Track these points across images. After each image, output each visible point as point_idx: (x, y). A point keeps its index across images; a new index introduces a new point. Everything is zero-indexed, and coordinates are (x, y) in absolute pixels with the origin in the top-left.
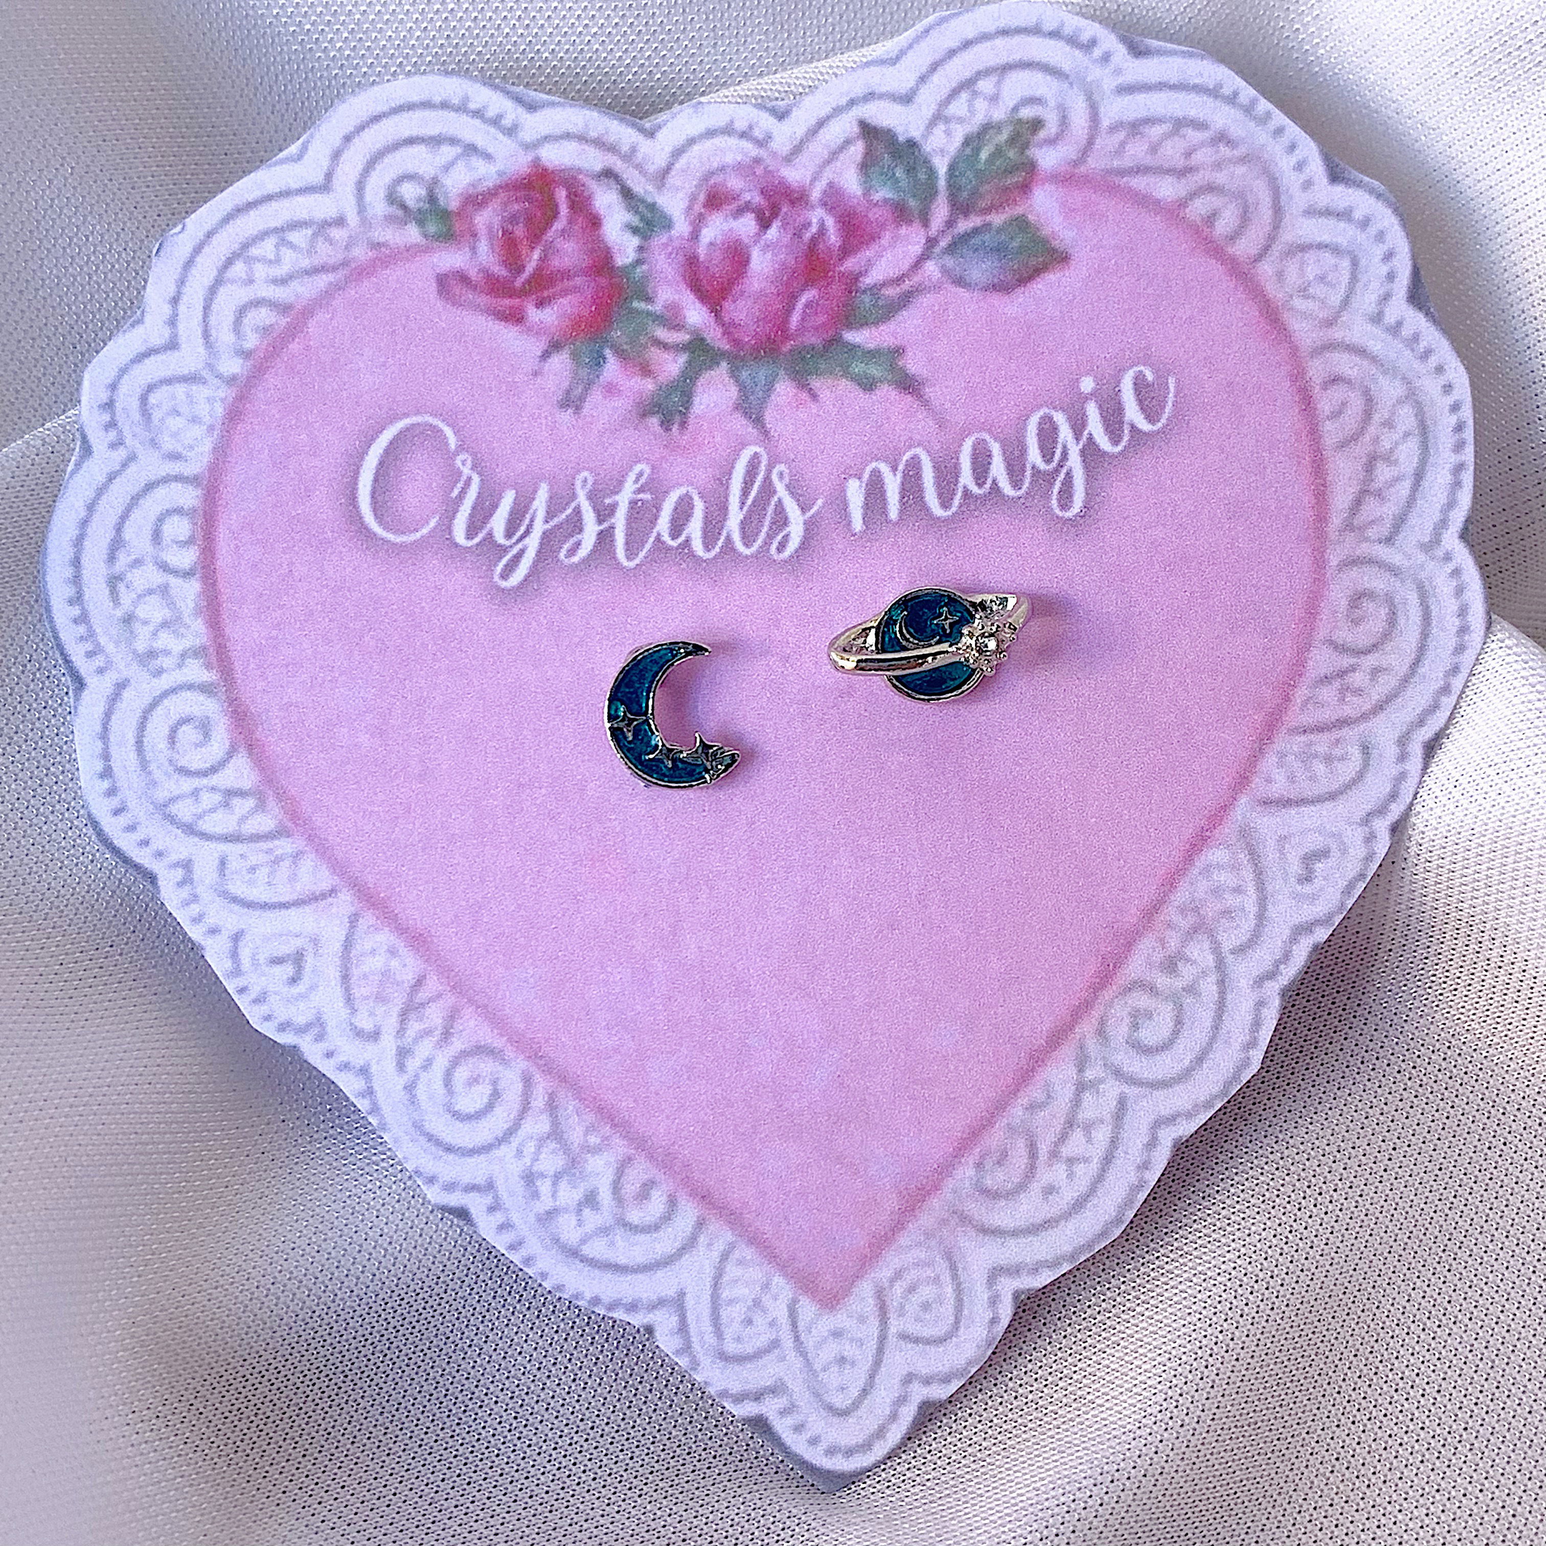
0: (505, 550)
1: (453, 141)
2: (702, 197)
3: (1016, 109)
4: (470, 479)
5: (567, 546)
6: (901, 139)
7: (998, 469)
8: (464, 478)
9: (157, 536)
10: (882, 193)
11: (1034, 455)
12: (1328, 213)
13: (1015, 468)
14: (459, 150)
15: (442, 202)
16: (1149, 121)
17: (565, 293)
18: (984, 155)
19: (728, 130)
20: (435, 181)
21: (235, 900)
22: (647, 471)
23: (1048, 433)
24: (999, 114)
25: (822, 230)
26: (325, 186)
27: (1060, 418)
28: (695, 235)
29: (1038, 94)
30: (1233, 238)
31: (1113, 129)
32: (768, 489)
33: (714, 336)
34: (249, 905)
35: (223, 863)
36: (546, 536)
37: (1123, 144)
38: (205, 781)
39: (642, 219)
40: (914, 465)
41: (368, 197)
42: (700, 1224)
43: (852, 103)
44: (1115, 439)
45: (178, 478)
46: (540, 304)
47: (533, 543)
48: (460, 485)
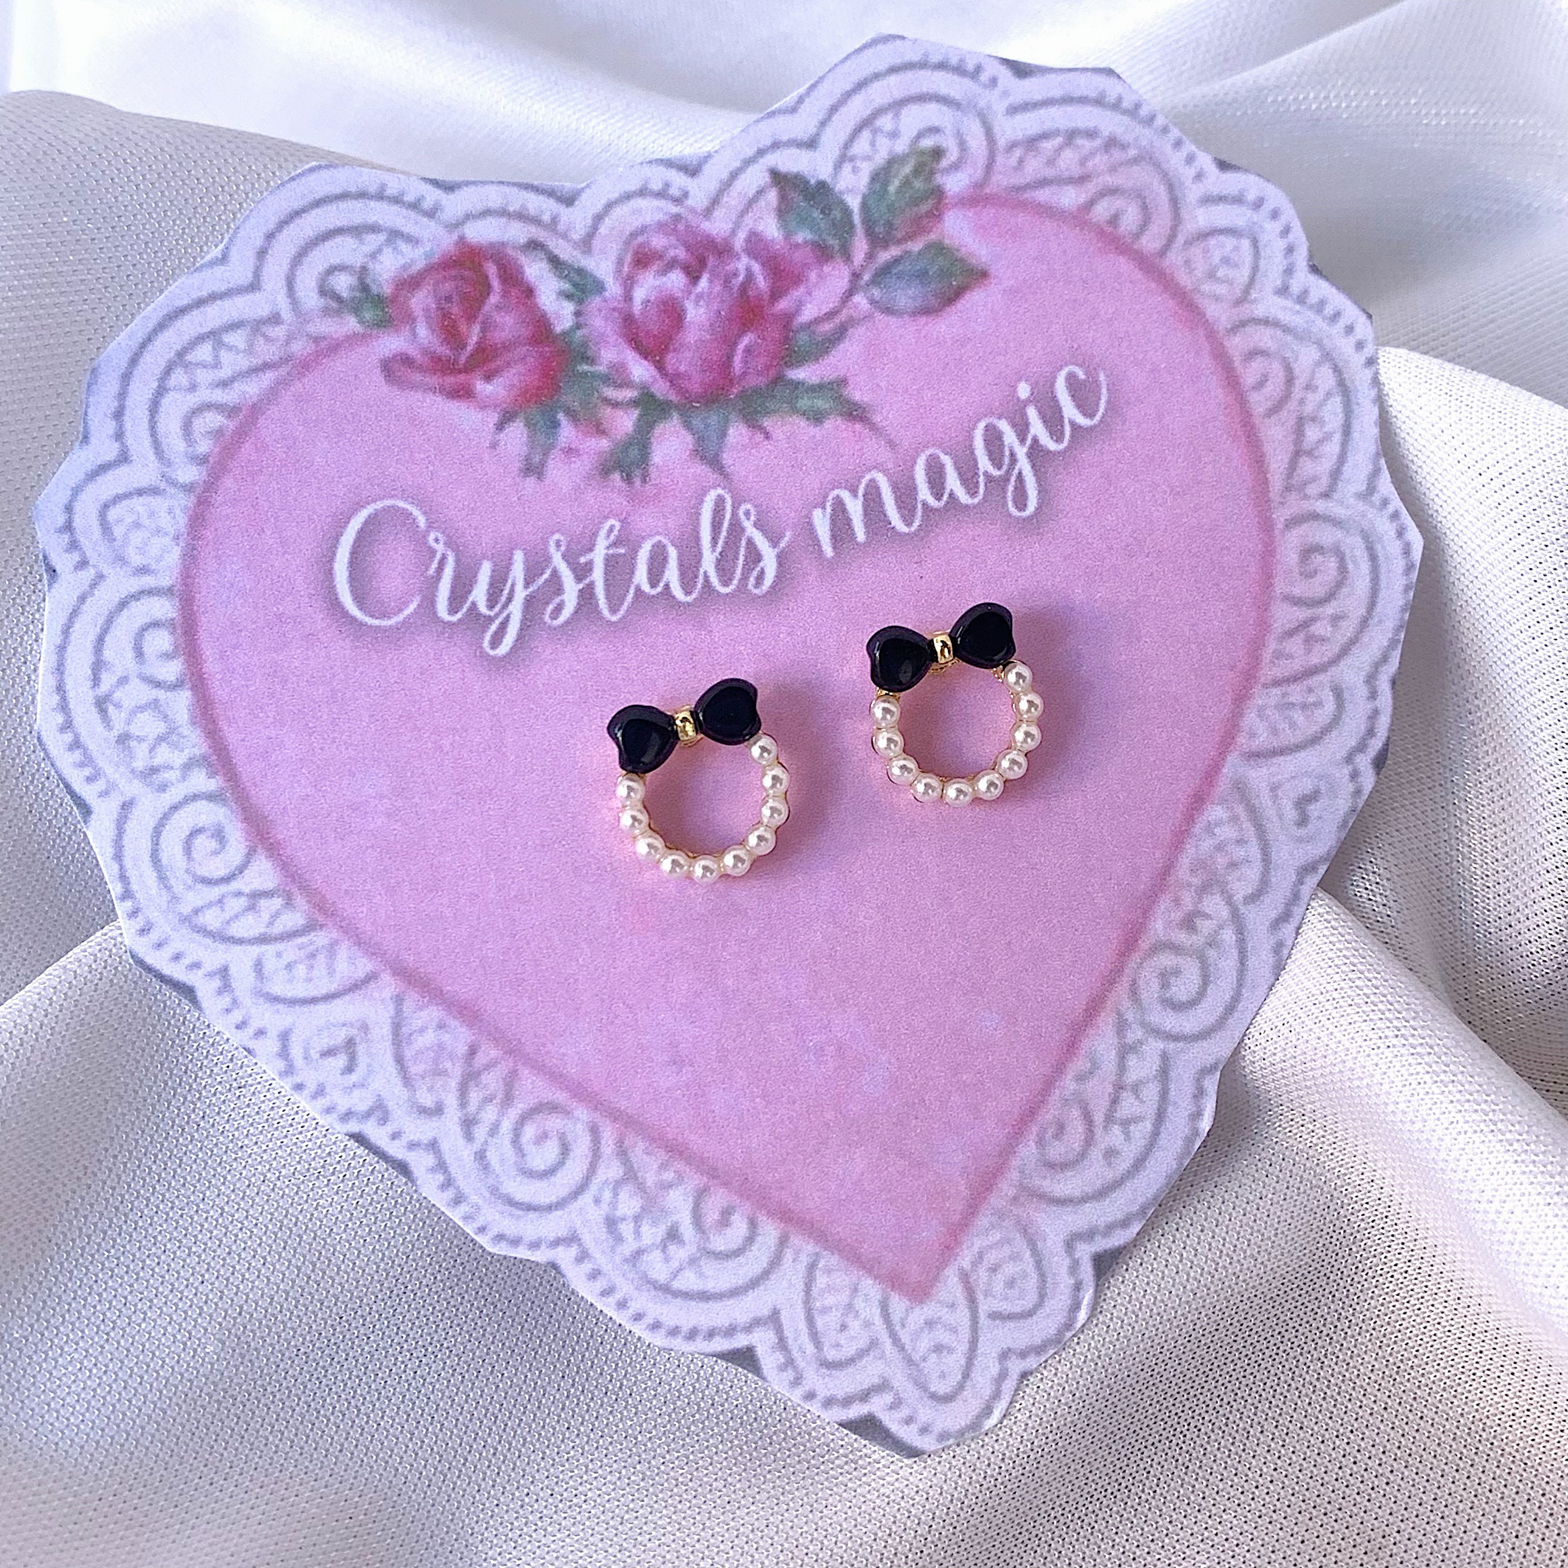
0: (490, 620)
1: (374, 229)
2: (628, 258)
5: (551, 607)
6: (813, 182)
7: (953, 482)
8: (438, 556)
9: (139, 653)
10: (803, 235)
11: (984, 464)
13: (969, 479)
14: (382, 237)
15: (375, 289)
16: (1045, 136)
20: (364, 269)
21: (276, 999)
22: (618, 525)
23: (994, 439)
24: (901, 146)
25: (750, 276)
26: (254, 286)
27: (1004, 426)
30: (1137, 236)
32: (736, 529)
33: (661, 389)
36: (529, 602)
37: (1021, 161)
39: (575, 285)
43: (761, 153)
46: (488, 378)
47: (516, 610)
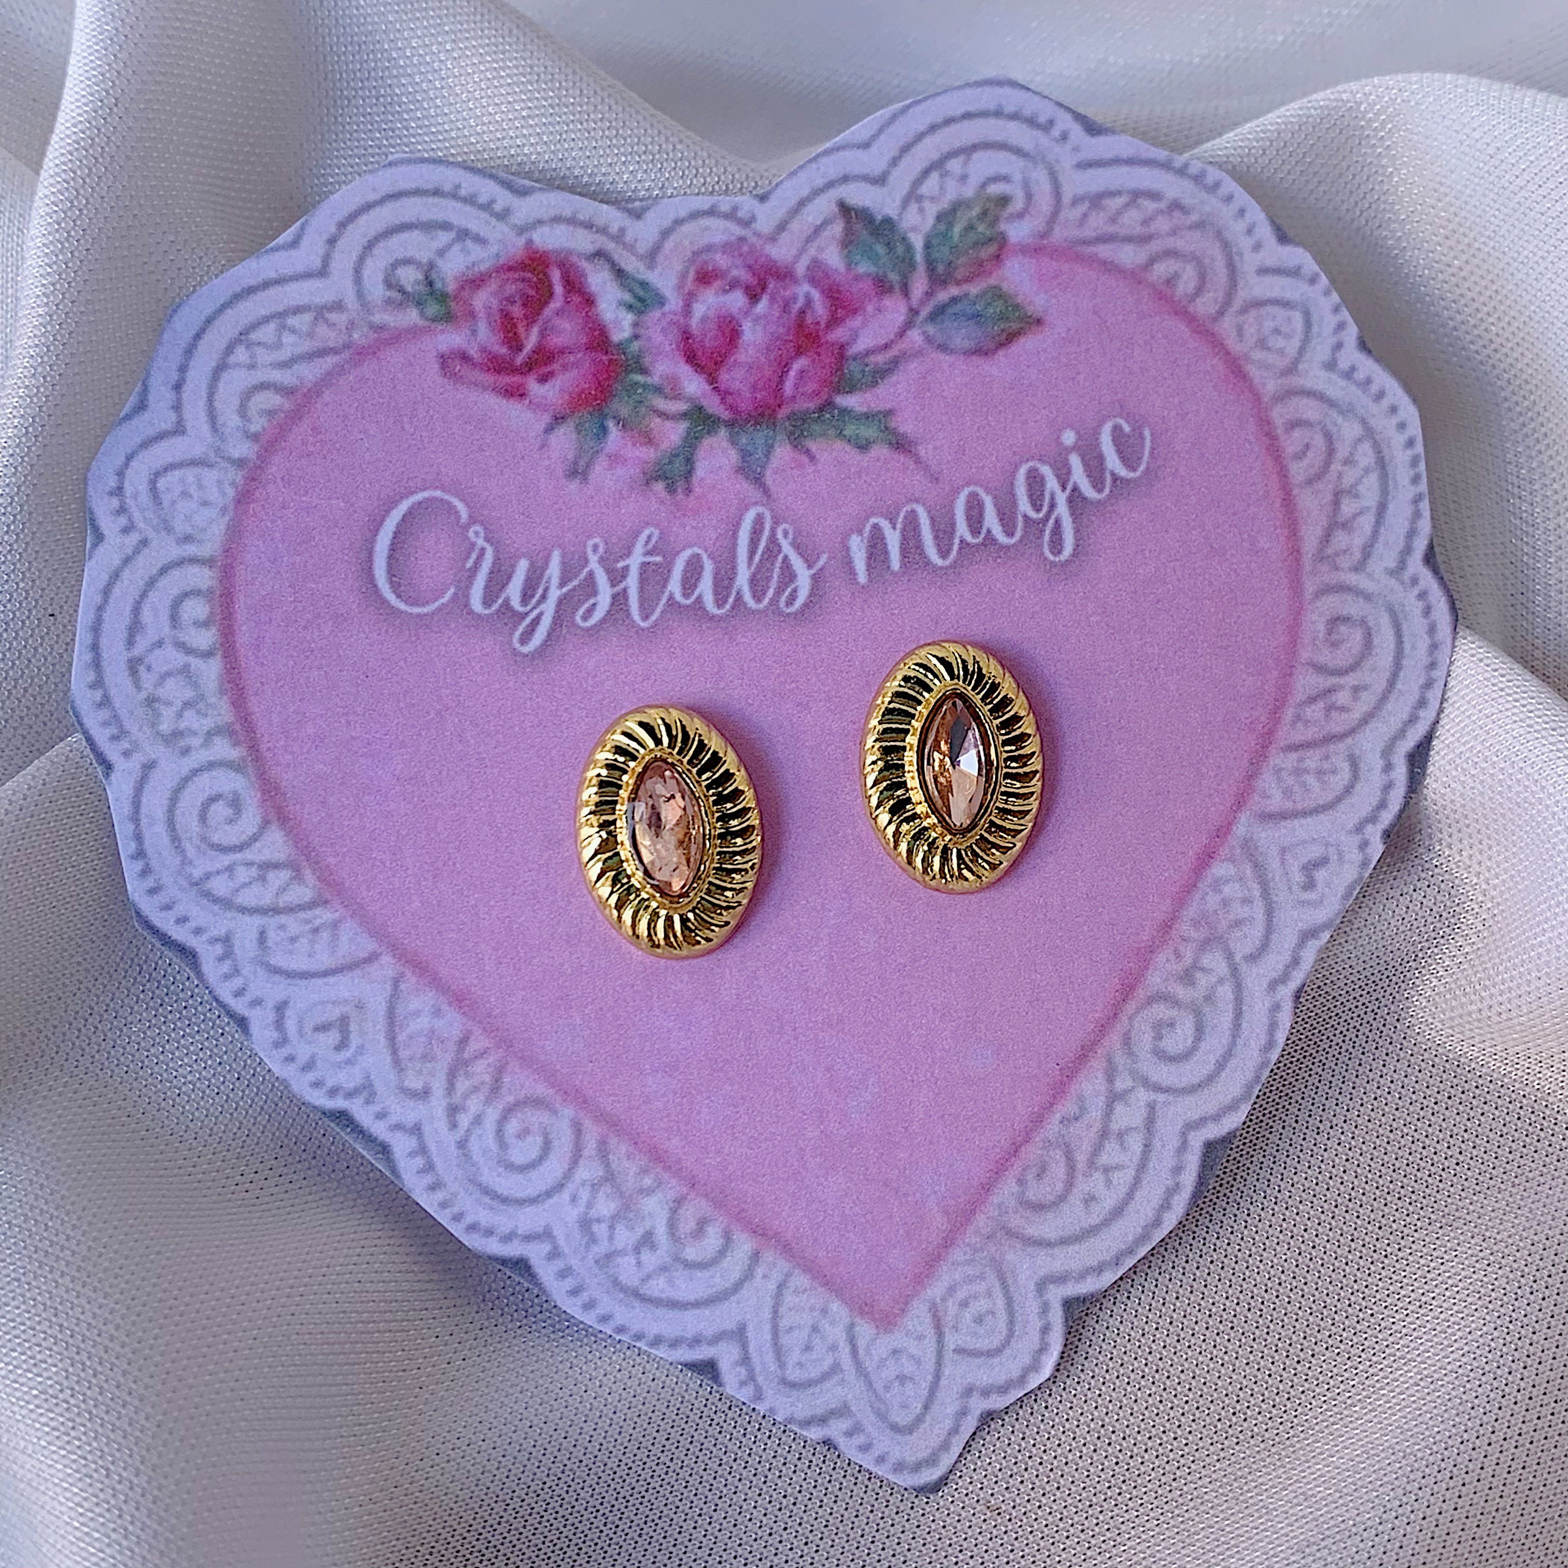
3: (984, 186)
4: (483, 550)
12: (1278, 271)
17: (565, 367)
18: (957, 230)
19: (712, 212)
28: (687, 310)
29: (1004, 171)
31: (1076, 201)
34: (290, 975)
35: (262, 935)
38: (238, 856)
40: (912, 518)
41: (366, 282)
42: (756, 1256)
44: (1098, 485)
45: (193, 560)
48: (474, 556)
